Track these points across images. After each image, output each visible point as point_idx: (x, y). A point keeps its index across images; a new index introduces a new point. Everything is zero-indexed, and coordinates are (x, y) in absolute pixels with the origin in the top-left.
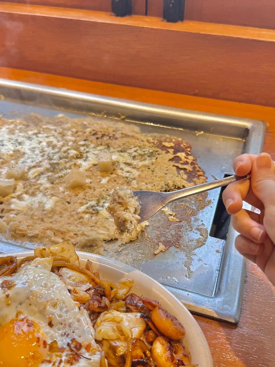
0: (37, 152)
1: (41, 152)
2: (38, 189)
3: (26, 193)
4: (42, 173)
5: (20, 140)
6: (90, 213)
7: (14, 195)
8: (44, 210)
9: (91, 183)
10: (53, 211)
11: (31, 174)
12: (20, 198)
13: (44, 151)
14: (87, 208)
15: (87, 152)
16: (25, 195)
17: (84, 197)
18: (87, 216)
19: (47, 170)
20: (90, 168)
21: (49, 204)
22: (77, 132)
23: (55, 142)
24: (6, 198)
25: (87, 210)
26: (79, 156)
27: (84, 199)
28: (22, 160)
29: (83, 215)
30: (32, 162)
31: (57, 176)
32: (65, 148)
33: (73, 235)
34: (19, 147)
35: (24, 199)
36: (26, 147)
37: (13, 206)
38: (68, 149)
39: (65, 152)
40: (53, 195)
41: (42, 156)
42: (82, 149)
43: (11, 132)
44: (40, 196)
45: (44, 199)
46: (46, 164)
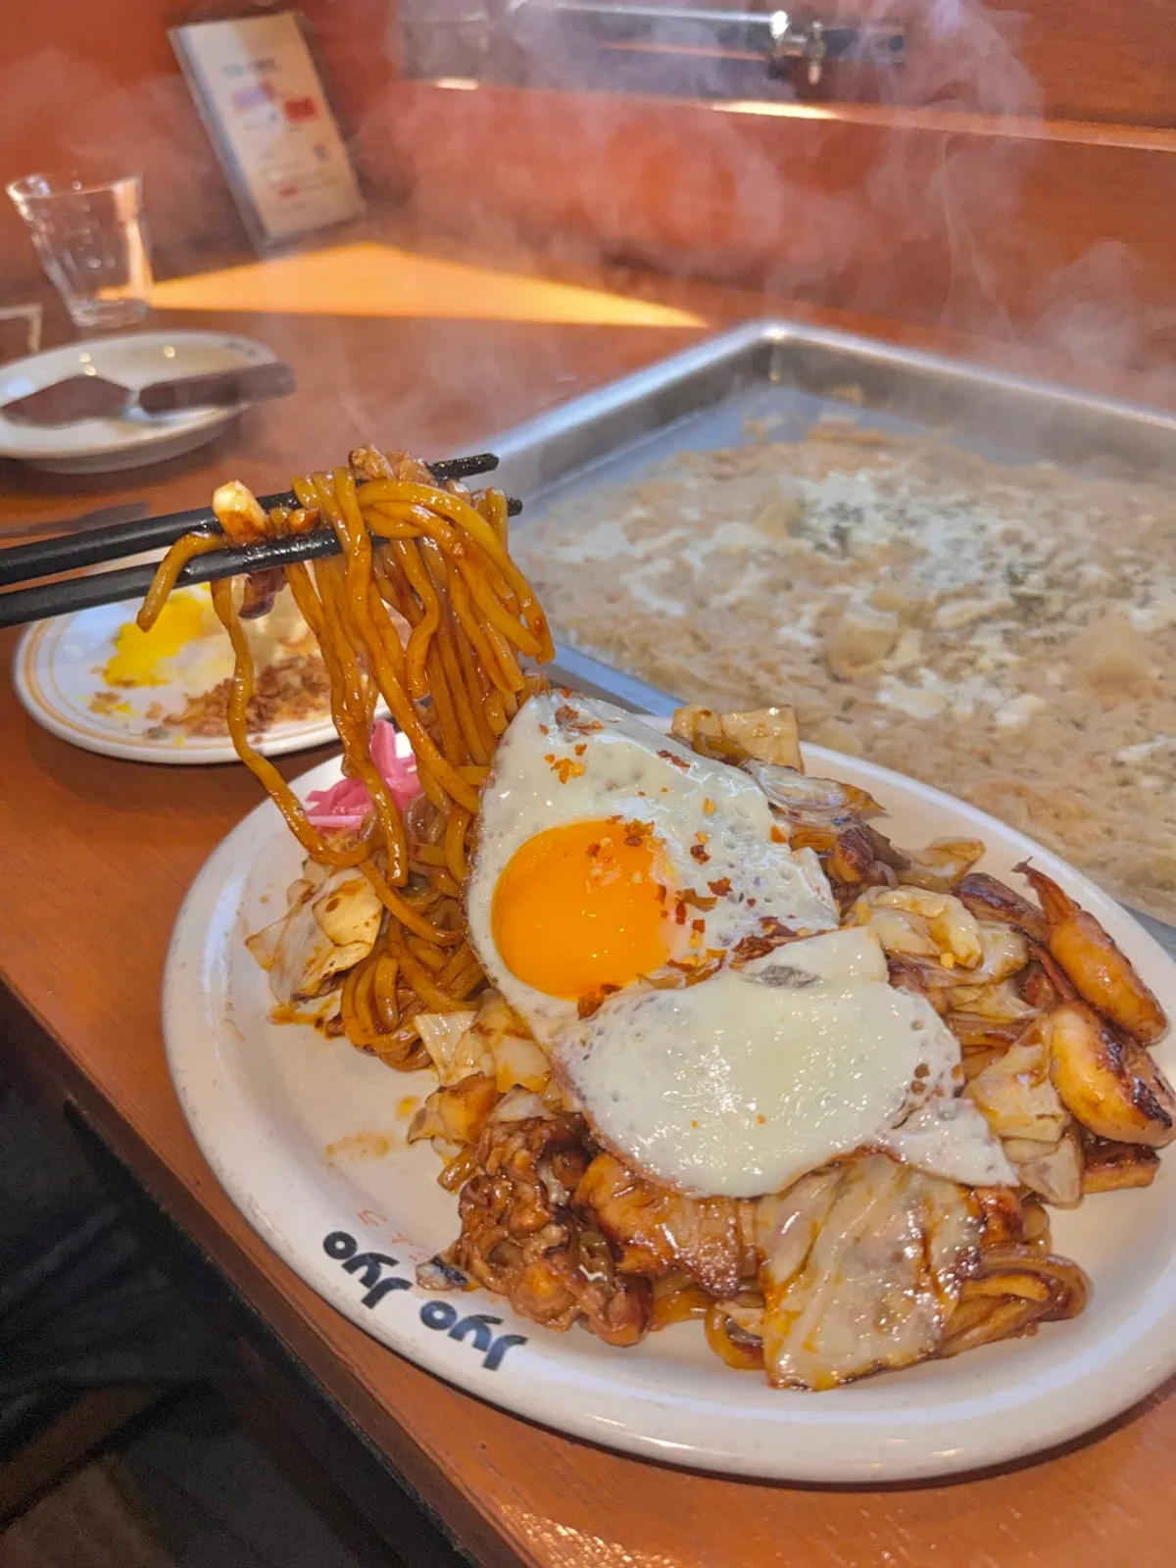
0: (969, 553)
1: (981, 557)
2: (971, 662)
3: (930, 664)
4: (984, 619)
5: (915, 511)
6: (1160, 774)
7: (888, 664)
8: (991, 729)
9: (1161, 678)
10: (1023, 738)
11: (948, 615)
12: (907, 675)
13: (992, 554)
14: (1153, 756)
15: (1146, 583)
16: (923, 672)
17: (1141, 719)
18: (1148, 782)
19: (1003, 613)
20: (1158, 632)
21: (1013, 714)
22: (1103, 520)
23: (1029, 535)
24: (863, 669)
25: (1151, 763)
26: (1122, 589)
27: (1139, 723)
28: (918, 569)
29: (1138, 774)
30: (952, 580)
31: (1036, 633)
32: (1065, 558)
33: (1098, 832)
34: (910, 533)
35: (924, 682)
36: (934, 536)
37: (884, 698)
38: (1080, 562)
39: (1068, 568)
40: (1023, 689)
41: (990, 568)
42: (1129, 570)
43: (886, 487)
44: (974, 686)
45: (993, 696)
46: (999, 595)
